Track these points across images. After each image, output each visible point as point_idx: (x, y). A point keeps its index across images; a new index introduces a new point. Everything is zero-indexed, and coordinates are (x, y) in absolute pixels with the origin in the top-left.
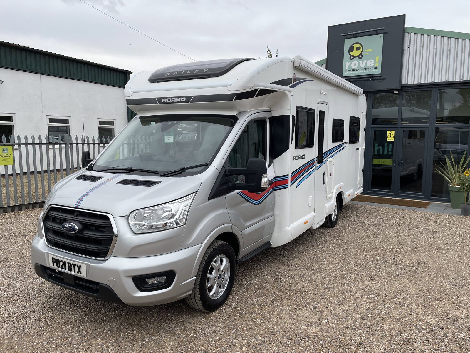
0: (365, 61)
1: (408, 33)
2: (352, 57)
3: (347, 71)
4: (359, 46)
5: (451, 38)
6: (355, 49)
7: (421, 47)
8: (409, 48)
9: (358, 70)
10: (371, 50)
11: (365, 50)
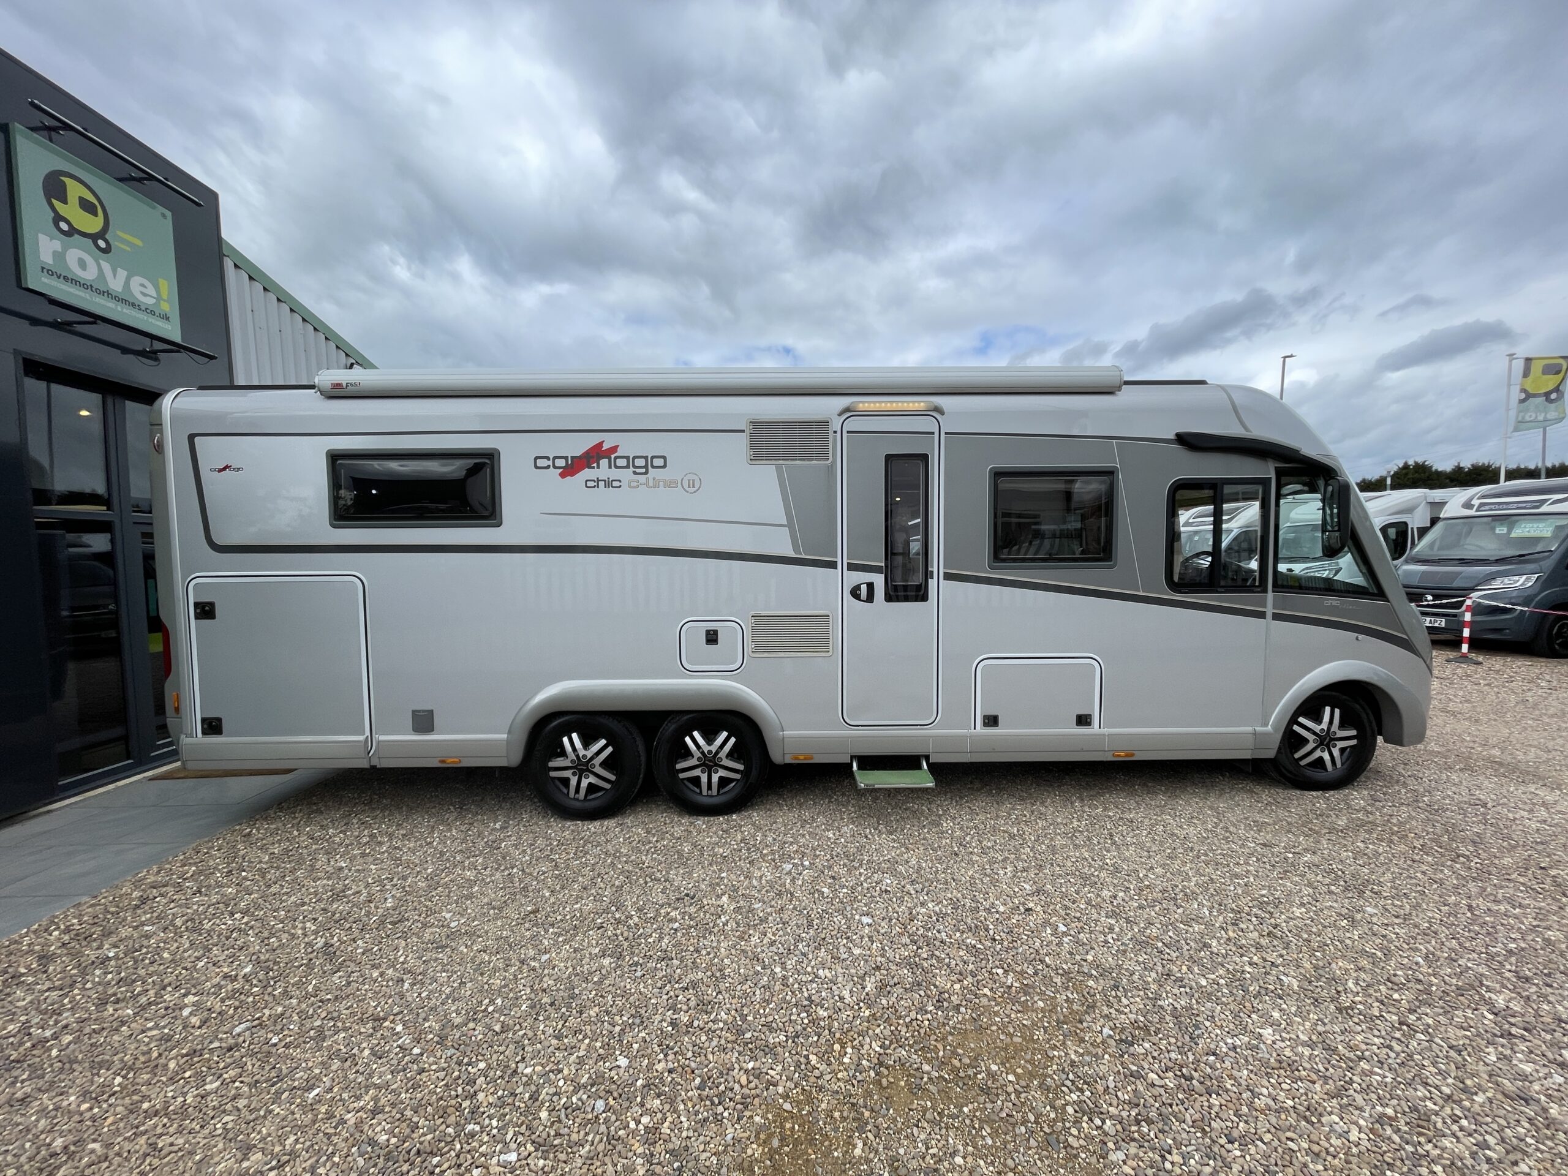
0: (122, 273)
2: (64, 226)
4: (90, 198)
9: (99, 292)
10: (139, 242)
11: (116, 231)
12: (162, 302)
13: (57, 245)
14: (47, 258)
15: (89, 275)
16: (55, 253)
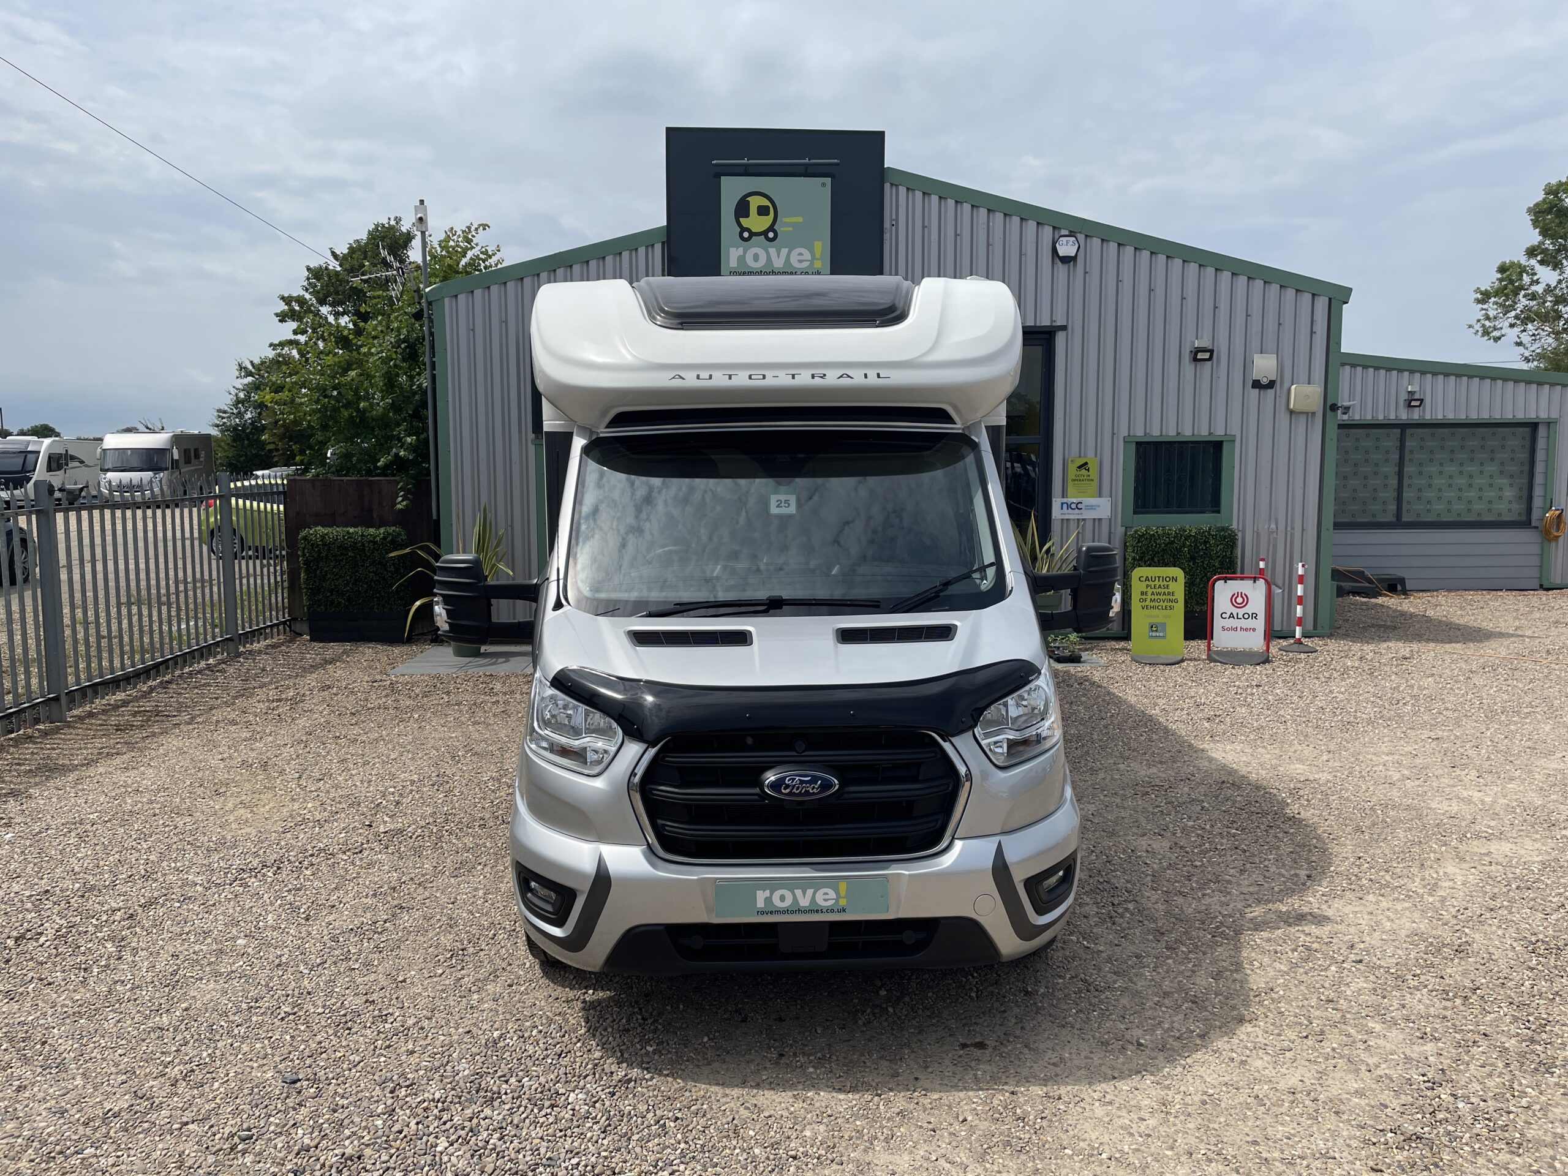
0: (784, 251)
1: (892, 184)
2: (746, 235)
3: (733, 273)
4: (766, 202)
5: (993, 211)
6: (753, 210)
7: (924, 227)
8: (895, 224)
9: (768, 274)
10: (800, 219)
11: (783, 219)
12: (816, 262)
13: (740, 251)
14: (733, 263)
15: (761, 264)
16: (739, 257)
